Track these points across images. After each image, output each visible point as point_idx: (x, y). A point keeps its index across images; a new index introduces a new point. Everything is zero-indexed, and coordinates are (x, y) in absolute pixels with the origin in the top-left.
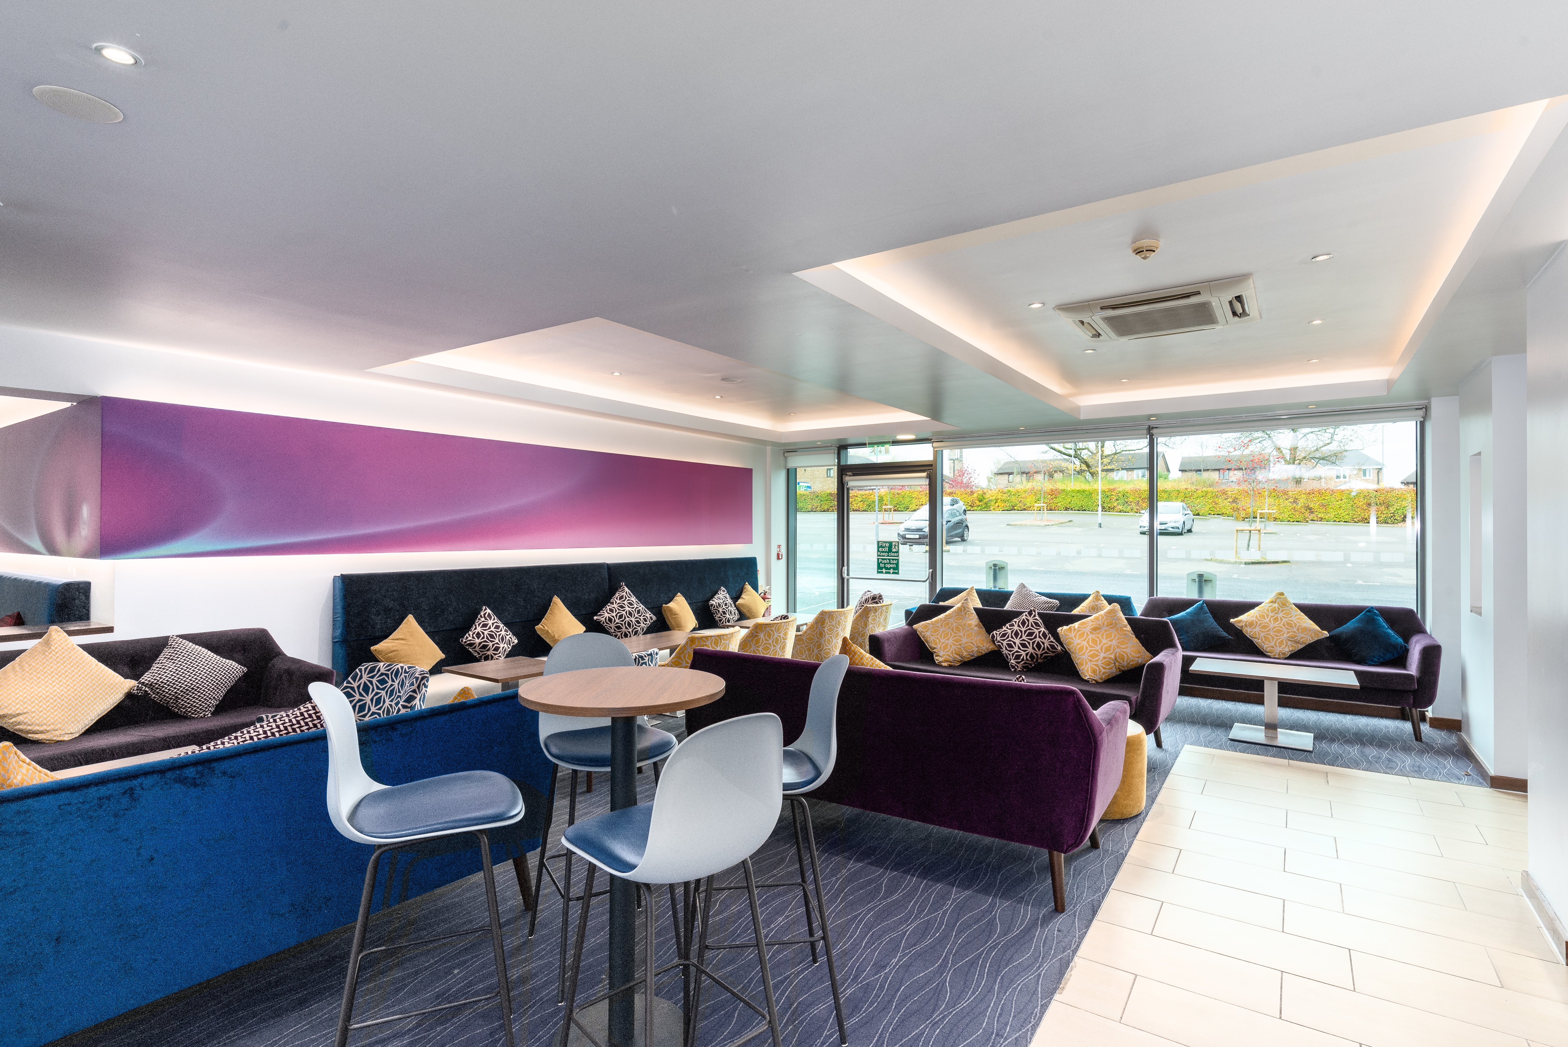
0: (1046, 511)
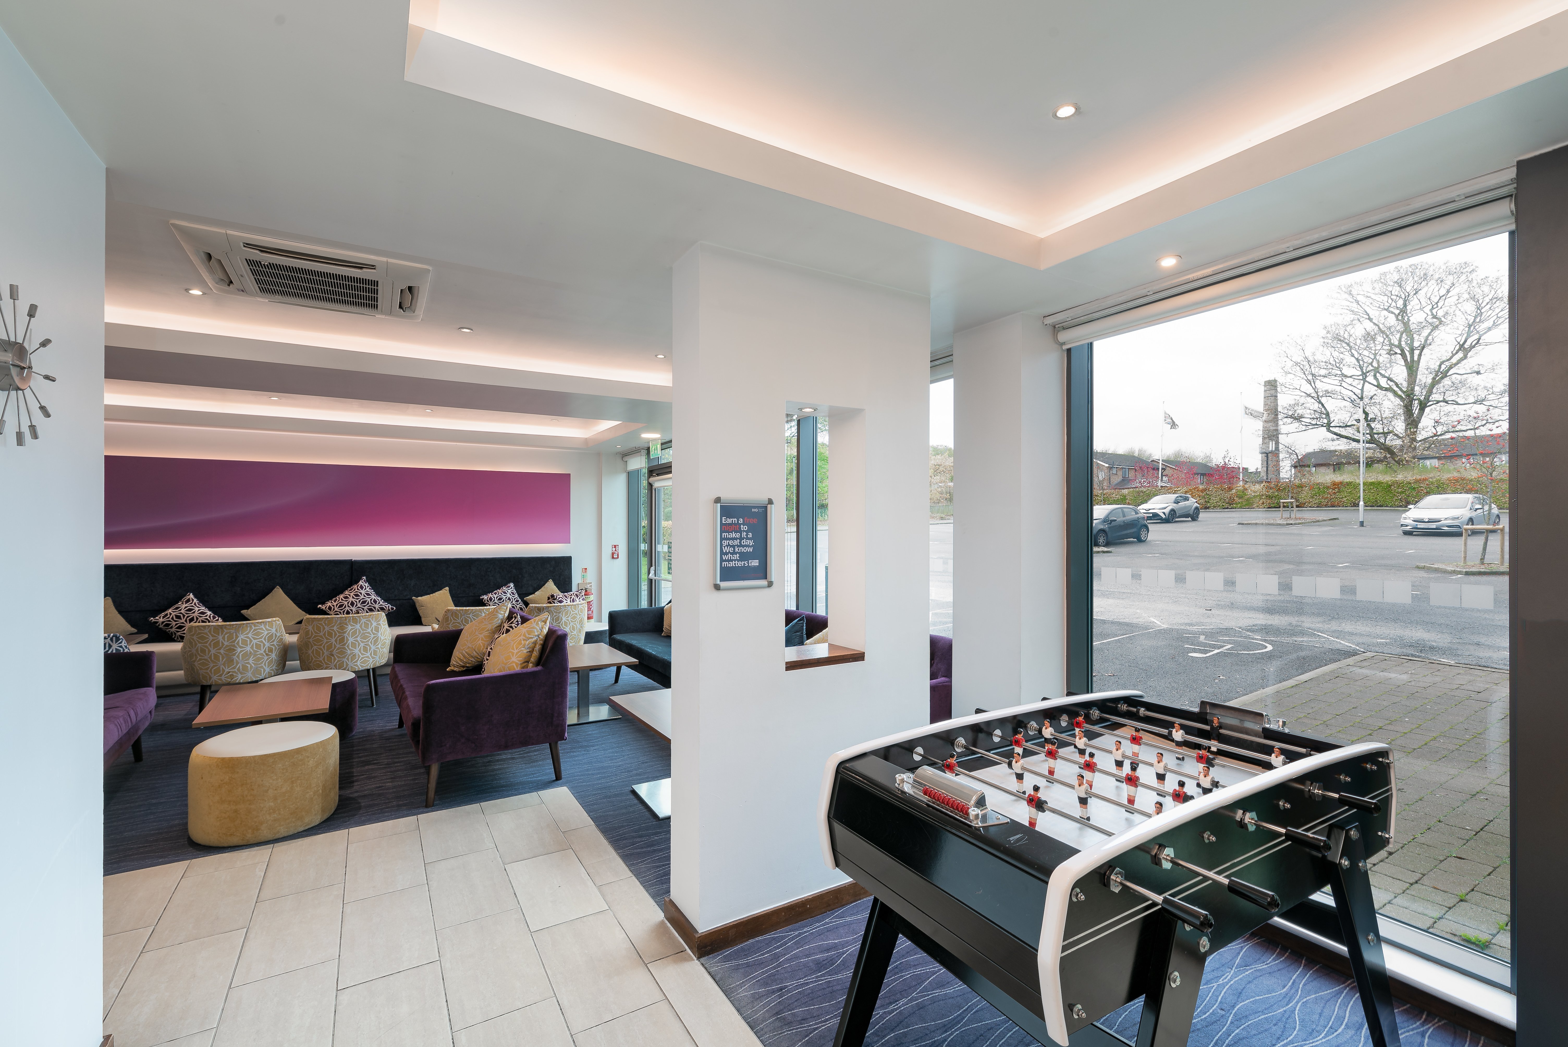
0: (1295, 509)
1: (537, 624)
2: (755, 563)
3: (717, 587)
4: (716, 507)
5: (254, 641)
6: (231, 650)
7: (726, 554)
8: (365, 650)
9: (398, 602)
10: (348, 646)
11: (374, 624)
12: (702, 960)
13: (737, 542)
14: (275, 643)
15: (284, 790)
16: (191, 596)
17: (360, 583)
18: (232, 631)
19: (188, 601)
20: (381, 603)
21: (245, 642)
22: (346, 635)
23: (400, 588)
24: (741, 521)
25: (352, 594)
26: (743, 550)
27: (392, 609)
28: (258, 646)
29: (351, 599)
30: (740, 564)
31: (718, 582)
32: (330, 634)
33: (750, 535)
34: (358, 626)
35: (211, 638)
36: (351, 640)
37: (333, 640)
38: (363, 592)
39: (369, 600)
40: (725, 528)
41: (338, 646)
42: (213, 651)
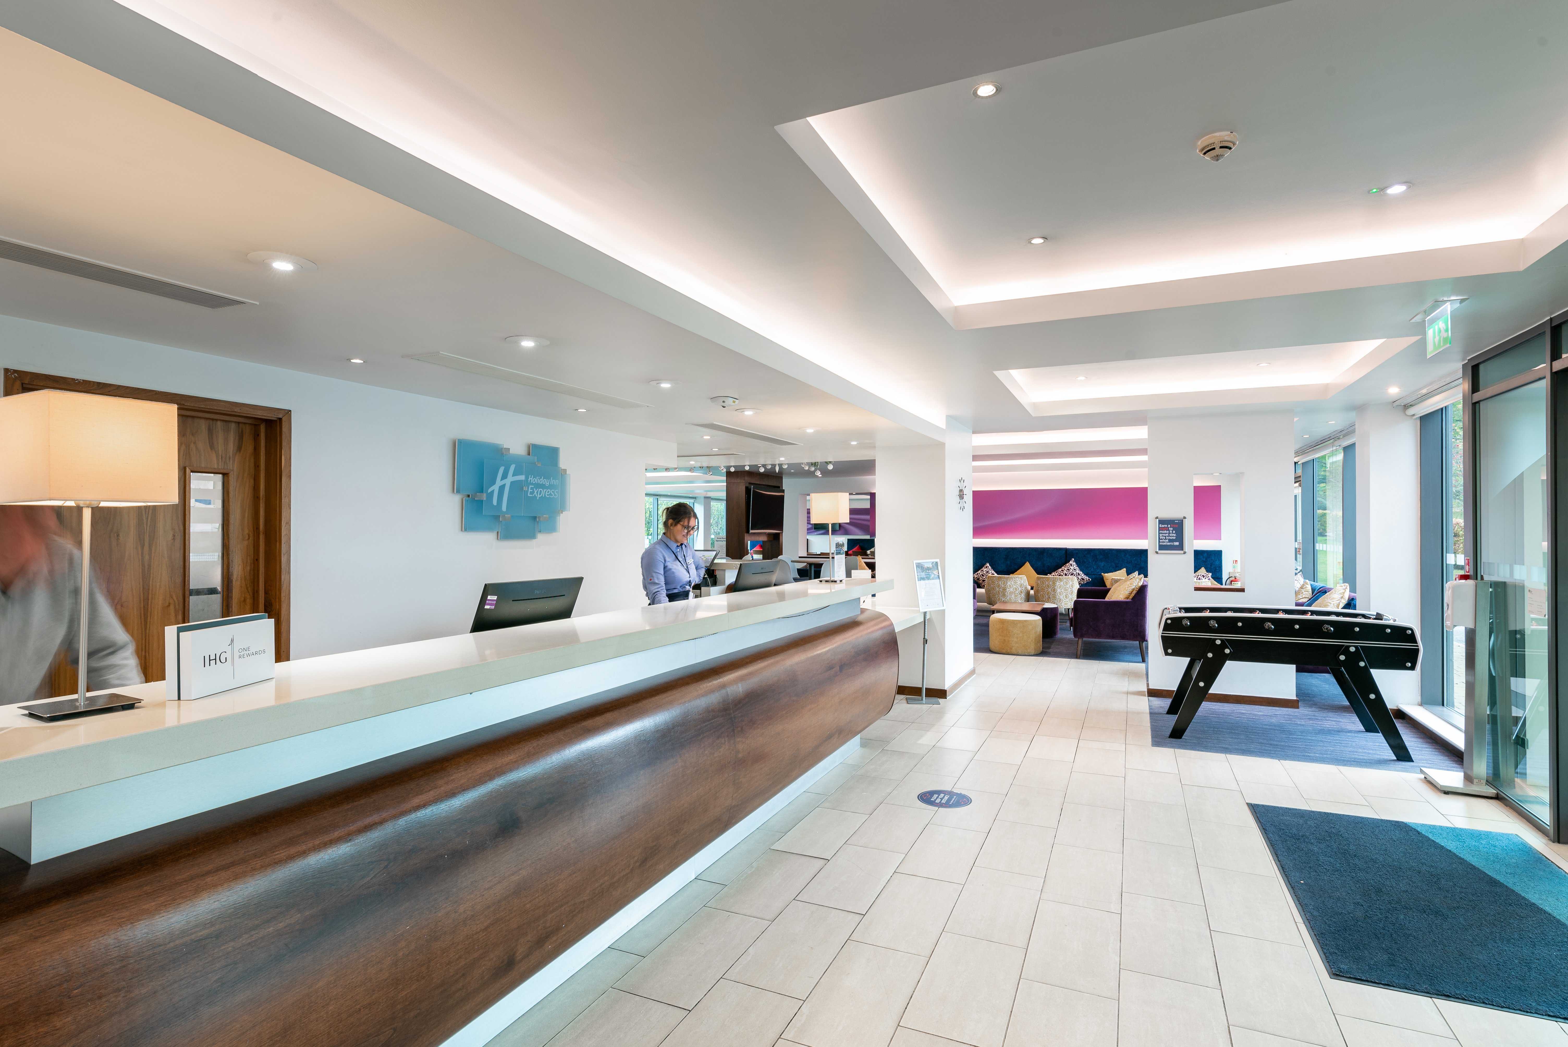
1: (1136, 580)
2: (1177, 543)
3: (1157, 553)
4: (1156, 521)
5: (1014, 586)
6: (1005, 589)
7: (1162, 539)
8: (1066, 597)
9: (1093, 576)
10: (1057, 594)
11: (1071, 583)
12: (1150, 698)
13: (1166, 535)
14: (1023, 588)
15: (1020, 635)
16: (988, 565)
17: (1071, 562)
18: (1005, 580)
19: (987, 567)
20: (1082, 575)
21: (1010, 586)
22: (1056, 587)
23: (1095, 567)
24: (1169, 526)
25: (1066, 569)
26: (1170, 538)
27: (1089, 580)
28: (1016, 589)
29: (1065, 572)
30: (1169, 544)
31: (1158, 550)
32: (1048, 586)
33: (1174, 532)
34: (1062, 583)
35: (997, 583)
36: (1059, 590)
37: (1050, 590)
38: (1072, 568)
39: (1075, 573)
40: (1160, 529)
41: (1052, 593)
42: (997, 589)
